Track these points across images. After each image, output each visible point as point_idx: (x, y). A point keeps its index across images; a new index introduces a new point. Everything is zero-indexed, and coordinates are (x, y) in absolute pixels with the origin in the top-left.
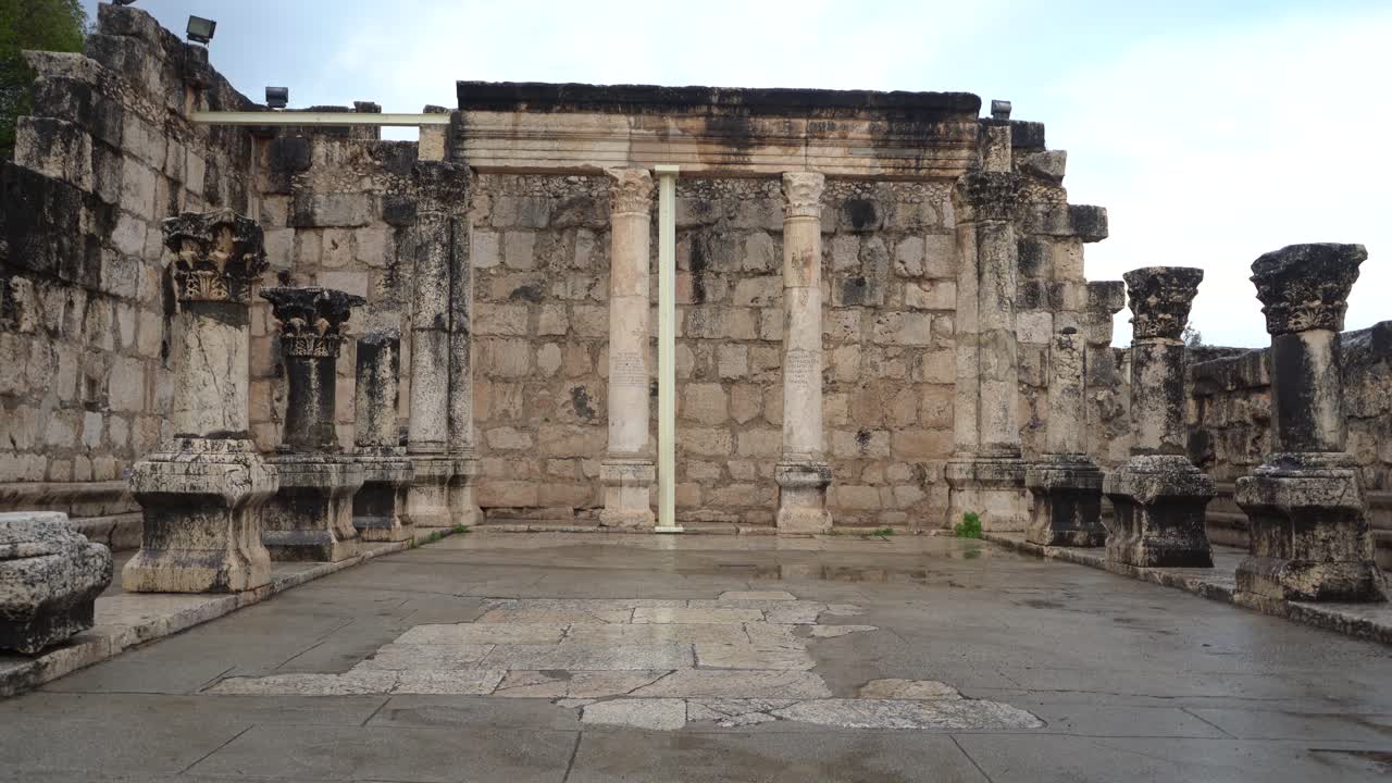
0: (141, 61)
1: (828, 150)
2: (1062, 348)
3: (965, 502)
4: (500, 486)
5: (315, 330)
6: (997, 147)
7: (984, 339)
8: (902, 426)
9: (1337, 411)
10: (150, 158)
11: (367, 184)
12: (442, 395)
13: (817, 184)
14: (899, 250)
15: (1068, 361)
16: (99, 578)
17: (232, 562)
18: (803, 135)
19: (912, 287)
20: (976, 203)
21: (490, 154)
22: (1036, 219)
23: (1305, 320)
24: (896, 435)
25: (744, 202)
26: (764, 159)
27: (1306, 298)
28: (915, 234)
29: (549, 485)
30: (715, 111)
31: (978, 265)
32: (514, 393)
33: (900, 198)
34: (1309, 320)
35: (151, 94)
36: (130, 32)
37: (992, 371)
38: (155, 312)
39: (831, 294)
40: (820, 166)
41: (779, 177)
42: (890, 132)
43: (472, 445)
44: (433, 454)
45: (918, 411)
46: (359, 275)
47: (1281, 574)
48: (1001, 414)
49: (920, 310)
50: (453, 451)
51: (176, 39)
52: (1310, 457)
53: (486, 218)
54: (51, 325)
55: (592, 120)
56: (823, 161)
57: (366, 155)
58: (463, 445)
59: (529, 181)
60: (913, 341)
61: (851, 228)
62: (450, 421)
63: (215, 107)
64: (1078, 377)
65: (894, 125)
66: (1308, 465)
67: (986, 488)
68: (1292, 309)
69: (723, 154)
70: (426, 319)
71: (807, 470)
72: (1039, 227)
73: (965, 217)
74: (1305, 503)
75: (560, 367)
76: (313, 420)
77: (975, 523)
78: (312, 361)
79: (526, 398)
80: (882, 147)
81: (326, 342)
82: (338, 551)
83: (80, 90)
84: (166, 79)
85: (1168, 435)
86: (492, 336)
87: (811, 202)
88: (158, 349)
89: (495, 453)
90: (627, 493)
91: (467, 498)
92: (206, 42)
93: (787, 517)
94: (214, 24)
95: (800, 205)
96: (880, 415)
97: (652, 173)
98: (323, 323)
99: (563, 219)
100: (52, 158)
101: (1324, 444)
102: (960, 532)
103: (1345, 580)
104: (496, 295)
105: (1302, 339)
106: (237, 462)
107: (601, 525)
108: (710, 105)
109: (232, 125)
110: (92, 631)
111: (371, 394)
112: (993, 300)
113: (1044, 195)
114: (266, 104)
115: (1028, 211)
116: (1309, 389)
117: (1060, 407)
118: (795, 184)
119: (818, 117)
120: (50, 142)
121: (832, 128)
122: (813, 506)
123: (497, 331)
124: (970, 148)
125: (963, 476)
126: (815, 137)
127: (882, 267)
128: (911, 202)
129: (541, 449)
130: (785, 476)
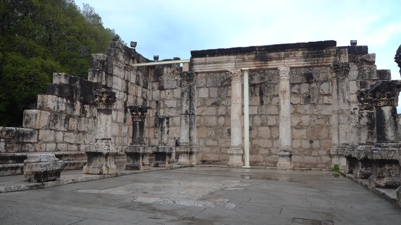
0: (118, 54)
1: (290, 60)
2: (352, 114)
3: (335, 161)
4: (209, 155)
5: (138, 115)
6: (343, 55)
7: (340, 112)
8: (323, 139)
9: (394, 131)
10: (120, 76)
11: (176, 78)
12: (188, 131)
13: (287, 70)
14: (321, 87)
15: (354, 118)
16: (60, 167)
17: (104, 168)
18: (283, 57)
19: (326, 98)
20: (336, 72)
21: (199, 68)
22: (366, 75)
23: (382, 103)
24: (321, 142)
25: (274, 76)
26: (272, 64)
27: (381, 97)
28: (326, 82)
29: (222, 155)
30: (258, 52)
31: (338, 90)
32: (212, 131)
33: (321, 72)
34: (383, 103)
35: (120, 61)
36: (115, 47)
37: (342, 121)
38: (122, 112)
39: (300, 101)
40: (288, 65)
41: (276, 69)
42: (309, 54)
43: (196, 144)
44: (185, 146)
45: (328, 134)
46: (174, 101)
47: (375, 180)
48: (345, 134)
49: (328, 104)
50: (190, 145)
51: (127, 47)
52: (383, 144)
53: (205, 85)
54: (94, 116)
55: (225, 58)
56: (289, 63)
57: (176, 71)
58: (193, 144)
59: (216, 74)
60: (326, 113)
61: (306, 81)
62: (190, 138)
63: (138, 62)
64: (357, 123)
65: (310, 51)
66: (383, 147)
67: (341, 157)
68: (378, 100)
69: (260, 64)
70: (184, 112)
71: (285, 151)
72: (367, 77)
73: (333, 76)
74: (380, 158)
75: (224, 123)
76: (138, 136)
77: (337, 167)
78: (137, 122)
79: (216, 131)
80: (306, 58)
81: (141, 118)
82: (142, 168)
83: (102, 62)
84: (125, 57)
85: (368, 139)
86: (207, 115)
87: (286, 75)
88: (123, 120)
89: (207, 146)
90: (235, 157)
91: (194, 157)
92: (135, 47)
93: (280, 164)
94: (136, 43)
95: (282, 76)
96: (317, 136)
97: (241, 70)
98: (140, 113)
99: (224, 84)
100: (95, 78)
101: (389, 140)
102: (333, 170)
103: (395, 182)
104: (208, 105)
105: (382, 109)
106: (106, 145)
107: (228, 166)
108: (256, 51)
109: (143, 66)
110: (59, 179)
111: (161, 131)
112: (342, 100)
113: (368, 67)
114: (153, 60)
115: (363, 73)
116: (384, 124)
117: (352, 132)
118: (281, 70)
119: (287, 51)
120: (95, 74)
121: (291, 54)
122: (288, 162)
123: (208, 114)
124: (334, 56)
125: (334, 153)
126: (286, 57)
127: (316, 92)
128: (325, 72)
129: (220, 145)
130: (279, 153)
